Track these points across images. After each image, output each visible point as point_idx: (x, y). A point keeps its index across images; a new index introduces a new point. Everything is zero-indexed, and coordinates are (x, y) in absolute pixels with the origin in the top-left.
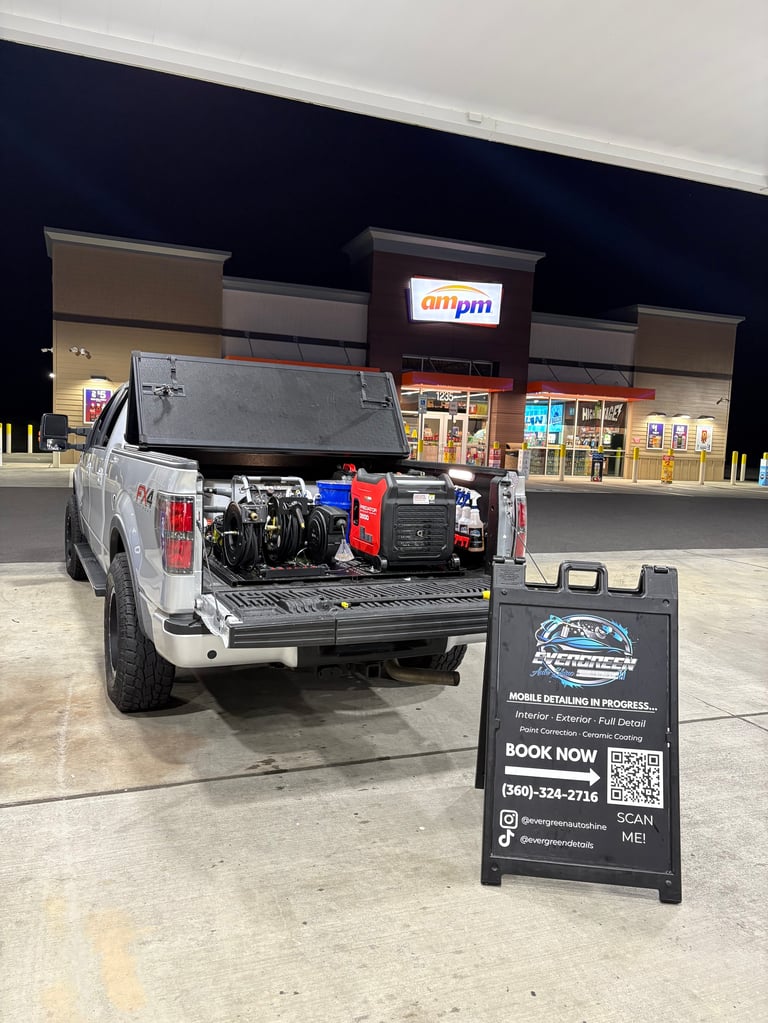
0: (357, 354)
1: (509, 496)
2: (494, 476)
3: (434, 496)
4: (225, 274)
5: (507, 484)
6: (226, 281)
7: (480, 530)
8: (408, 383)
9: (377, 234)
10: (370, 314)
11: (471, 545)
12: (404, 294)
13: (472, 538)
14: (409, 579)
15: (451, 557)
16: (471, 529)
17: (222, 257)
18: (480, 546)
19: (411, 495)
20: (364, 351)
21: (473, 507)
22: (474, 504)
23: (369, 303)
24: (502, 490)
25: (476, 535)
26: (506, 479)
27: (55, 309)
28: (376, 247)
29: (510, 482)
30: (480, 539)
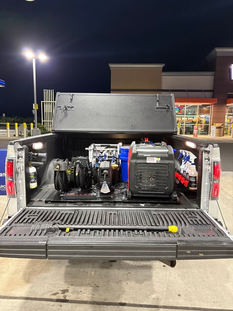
0: (209, 94)
1: (209, 160)
2: (202, 147)
3: (159, 159)
4: (163, 71)
5: (208, 152)
6: (163, 74)
7: (195, 177)
8: (229, 103)
9: (218, 50)
10: (215, 80)
11: (190, 186)
12: (228, 70)
13: (190, 182)
14: (143, 205)
15: (172, 194)
16: (190, 177)
17: (161, 66)
18: (195, 187)
19: (145, 158)
20: (212, 93)
21: (192, 164)
22: (193, 162)
23: (214, 75)
24: (205, 155)
25: (193, 180)
26: (207, 149)
27: (111, 88)
28: (218, 55)
29: (209, 151)
30: (195, 182)
